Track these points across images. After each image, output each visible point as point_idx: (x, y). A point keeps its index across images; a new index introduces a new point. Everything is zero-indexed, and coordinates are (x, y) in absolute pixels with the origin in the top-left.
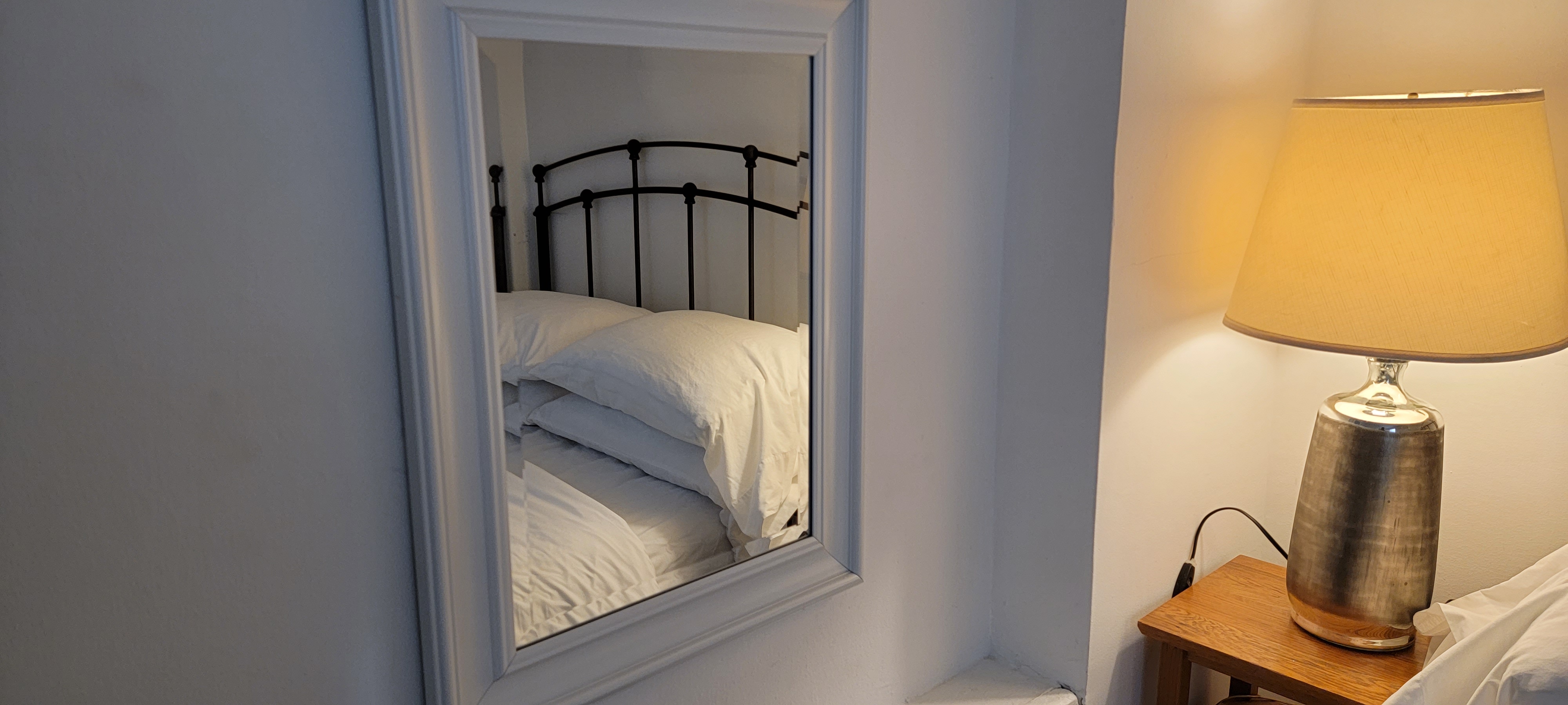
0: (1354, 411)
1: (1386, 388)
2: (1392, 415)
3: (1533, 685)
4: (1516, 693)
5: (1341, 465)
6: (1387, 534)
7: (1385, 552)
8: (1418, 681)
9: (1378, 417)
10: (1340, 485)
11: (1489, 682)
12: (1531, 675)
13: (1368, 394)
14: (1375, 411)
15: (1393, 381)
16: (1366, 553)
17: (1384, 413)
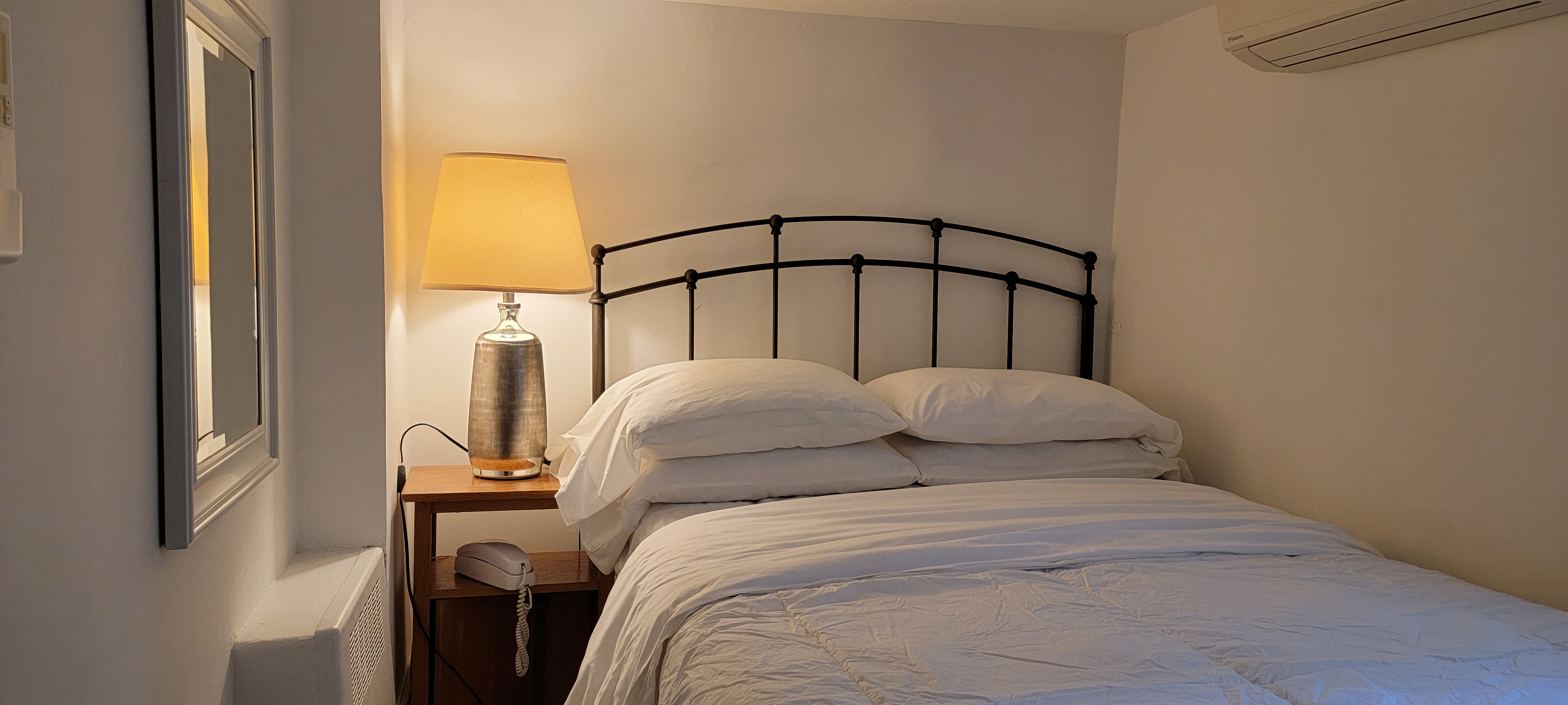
0: (496, 337)
1: (511, 322)
2: (516, 337)
3: (641, 430)
4: (635, 436)
5: (502, 369)
6: (531, 404)
7: (531, 414)
8: (584, 455)
9: (508, 338)
10: (503, 381)
11: (621, 438)
12: (639, 426)
13: (503, 326)
14: (506, 335)
15: (514, 318)
16: (522, 417)
17: (511, 336)
